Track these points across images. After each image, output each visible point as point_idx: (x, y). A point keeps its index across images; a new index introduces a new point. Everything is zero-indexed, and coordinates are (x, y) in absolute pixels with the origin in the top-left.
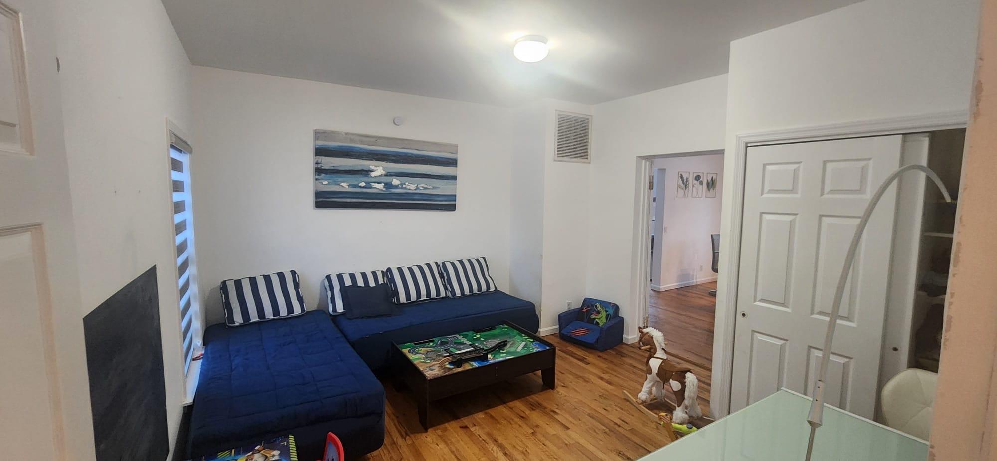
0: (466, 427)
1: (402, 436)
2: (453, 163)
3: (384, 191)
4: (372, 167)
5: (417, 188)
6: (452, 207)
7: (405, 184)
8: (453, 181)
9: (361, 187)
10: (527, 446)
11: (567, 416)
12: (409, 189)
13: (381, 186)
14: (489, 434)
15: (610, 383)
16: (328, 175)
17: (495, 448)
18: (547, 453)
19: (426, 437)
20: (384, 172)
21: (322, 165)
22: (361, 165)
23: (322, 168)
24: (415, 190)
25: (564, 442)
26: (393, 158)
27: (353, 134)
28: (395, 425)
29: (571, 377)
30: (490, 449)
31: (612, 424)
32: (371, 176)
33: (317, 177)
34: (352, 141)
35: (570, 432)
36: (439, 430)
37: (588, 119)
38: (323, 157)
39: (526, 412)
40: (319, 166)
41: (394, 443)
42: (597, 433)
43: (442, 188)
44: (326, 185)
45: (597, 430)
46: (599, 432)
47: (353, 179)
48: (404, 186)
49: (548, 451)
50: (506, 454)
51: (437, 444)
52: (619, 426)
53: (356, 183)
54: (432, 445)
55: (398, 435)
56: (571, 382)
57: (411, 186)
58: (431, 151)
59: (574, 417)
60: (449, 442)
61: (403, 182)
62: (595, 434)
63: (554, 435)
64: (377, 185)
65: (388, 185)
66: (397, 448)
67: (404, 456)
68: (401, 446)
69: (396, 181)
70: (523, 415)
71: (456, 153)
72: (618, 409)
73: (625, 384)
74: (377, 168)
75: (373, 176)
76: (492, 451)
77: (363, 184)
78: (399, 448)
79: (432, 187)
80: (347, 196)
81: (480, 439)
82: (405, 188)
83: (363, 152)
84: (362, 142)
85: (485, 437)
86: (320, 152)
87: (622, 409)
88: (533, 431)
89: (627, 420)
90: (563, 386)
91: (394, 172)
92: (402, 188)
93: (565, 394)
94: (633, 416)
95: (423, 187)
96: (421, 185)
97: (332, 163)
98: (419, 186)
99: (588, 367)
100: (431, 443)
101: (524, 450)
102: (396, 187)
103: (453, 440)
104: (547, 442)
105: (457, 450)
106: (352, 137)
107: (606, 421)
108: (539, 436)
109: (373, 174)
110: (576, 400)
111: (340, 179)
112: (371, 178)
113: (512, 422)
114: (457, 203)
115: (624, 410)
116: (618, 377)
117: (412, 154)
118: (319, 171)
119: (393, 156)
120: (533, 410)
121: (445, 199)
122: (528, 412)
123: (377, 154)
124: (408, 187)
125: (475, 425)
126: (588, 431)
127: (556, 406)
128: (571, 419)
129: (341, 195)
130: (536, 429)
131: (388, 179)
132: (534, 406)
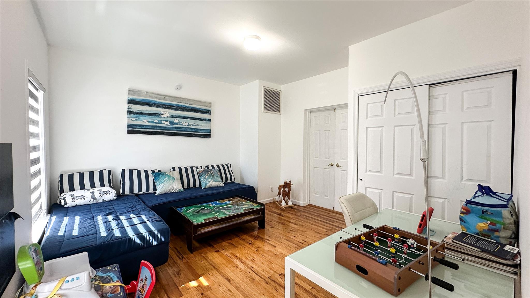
0: (218, 251)
1: (180, 259)
2: (209, 112)
3: (169, 126)
4: (162, 112)
5: (189, 125)
6: (209, 136)
7: (181, 122)
8: (209, 122)
9: (155, 123)
10: (254, 258)
11: (274, 241)
12: (184, 125)
13: (167, 123)
14: (232, 254)
15: (296, 224)
16: (135, 115)
17: (236, 260)
18: (265, 260)
19: (195, 258)
20: (169, 116)
21: (132, 109)
22: (155, 111)
23: (132, 111)
24: (187, 126)
25: (274, 254)
26: (174, 108)
27: (151, 93)
28: (176, 253)
29: (275, 223)
30: (233, 261)
31: (298, 243)
32: (162, 117)
33: (128, 116)
34: (150, 96)
35: (276, 249)
36: (202, 254)
37: (279, 92)
38: (132, 105)
39: (252, 241)
40: (130, 110)
41: (175, 263)
42: (291, 248)
43: (203, 126)
44: (135, 121)
45: (291, 247)
46: (292, 247)
47: (152, 119)
48: (181, 123)
49: (266, 259)
50: (242, 262)
51: (202, 261)
52: (302, 244)
53: (152, 120)
54: (199, 262)
55: (177, 258)
56: (275, 225)
57: (185, 123)
58: (197, 105)
59: (278, 241)
60: (208, 260)
61: (180, 121)
62: (290, 248)
63: (268, 251)
64: (165, 122)
65: (172, 123)
66: (177, 265)
67: (182, 269)
68: (179, 264)
69: (176, 121)
70: (251, 242)
71: (211, 107)
72: (301, 236)
73: (303, 224)
74: (165, 113)
75: (163, 117)
76: (234, 262)
77: (157, 121)
78: (179, 266)
79: (197, 125)
80: (147, 127)
81: (227, 256)
82: (182, 125)
83: (157, 103)
84: (157, 98)
85: (230, 255)
86: (131, 102)
87: (303, 236)
88: (256, 250)
89: (306, 240)
90: (271, 227)
91: (175, 116)
92: (180, 124)
93: (273, 231)
94: (309, 238)
95: (192, 124)
96: (191, 124)
97: (138, 108)
98: (190, 124)
99: (283, 218)
100: (198, 261)
101: (253, 260)
102: (177, 124)
103: (211, 258)
104: (264, 254)
105: (213, 263)
106: (151, 95)
107: (295, 242)
108: (260, 252)
109: (163, 116)
110: (279, 233)
111: (143, 118)
112: (161, 118)
113: (245, 246)
114: (211, 134)
115: (304, 236)
116: (300, 221)
117: (186, 106)
118: (130, 112)
119: (175, 106)
120: (256, 240)
121: (205, 131)
122: (253, 241)
123: (165, 105)
124: (183, 124)
125: (223, 250)
126: (286, 247)
127: (269, 237)
128: (277, 242)
129: (143, 127)
130: (258, 249)
131: (172, 119)
132: (256, 238)
